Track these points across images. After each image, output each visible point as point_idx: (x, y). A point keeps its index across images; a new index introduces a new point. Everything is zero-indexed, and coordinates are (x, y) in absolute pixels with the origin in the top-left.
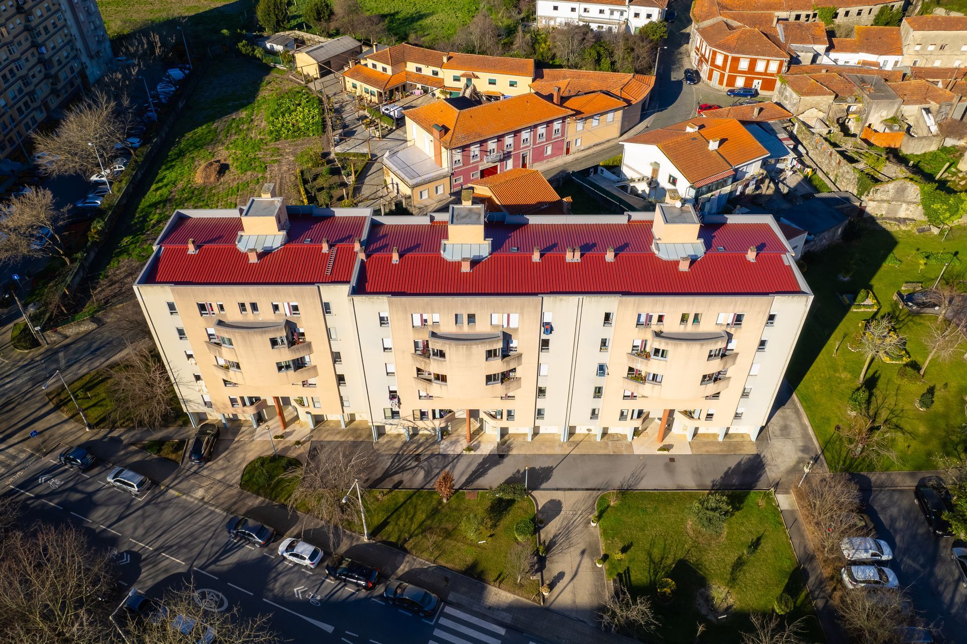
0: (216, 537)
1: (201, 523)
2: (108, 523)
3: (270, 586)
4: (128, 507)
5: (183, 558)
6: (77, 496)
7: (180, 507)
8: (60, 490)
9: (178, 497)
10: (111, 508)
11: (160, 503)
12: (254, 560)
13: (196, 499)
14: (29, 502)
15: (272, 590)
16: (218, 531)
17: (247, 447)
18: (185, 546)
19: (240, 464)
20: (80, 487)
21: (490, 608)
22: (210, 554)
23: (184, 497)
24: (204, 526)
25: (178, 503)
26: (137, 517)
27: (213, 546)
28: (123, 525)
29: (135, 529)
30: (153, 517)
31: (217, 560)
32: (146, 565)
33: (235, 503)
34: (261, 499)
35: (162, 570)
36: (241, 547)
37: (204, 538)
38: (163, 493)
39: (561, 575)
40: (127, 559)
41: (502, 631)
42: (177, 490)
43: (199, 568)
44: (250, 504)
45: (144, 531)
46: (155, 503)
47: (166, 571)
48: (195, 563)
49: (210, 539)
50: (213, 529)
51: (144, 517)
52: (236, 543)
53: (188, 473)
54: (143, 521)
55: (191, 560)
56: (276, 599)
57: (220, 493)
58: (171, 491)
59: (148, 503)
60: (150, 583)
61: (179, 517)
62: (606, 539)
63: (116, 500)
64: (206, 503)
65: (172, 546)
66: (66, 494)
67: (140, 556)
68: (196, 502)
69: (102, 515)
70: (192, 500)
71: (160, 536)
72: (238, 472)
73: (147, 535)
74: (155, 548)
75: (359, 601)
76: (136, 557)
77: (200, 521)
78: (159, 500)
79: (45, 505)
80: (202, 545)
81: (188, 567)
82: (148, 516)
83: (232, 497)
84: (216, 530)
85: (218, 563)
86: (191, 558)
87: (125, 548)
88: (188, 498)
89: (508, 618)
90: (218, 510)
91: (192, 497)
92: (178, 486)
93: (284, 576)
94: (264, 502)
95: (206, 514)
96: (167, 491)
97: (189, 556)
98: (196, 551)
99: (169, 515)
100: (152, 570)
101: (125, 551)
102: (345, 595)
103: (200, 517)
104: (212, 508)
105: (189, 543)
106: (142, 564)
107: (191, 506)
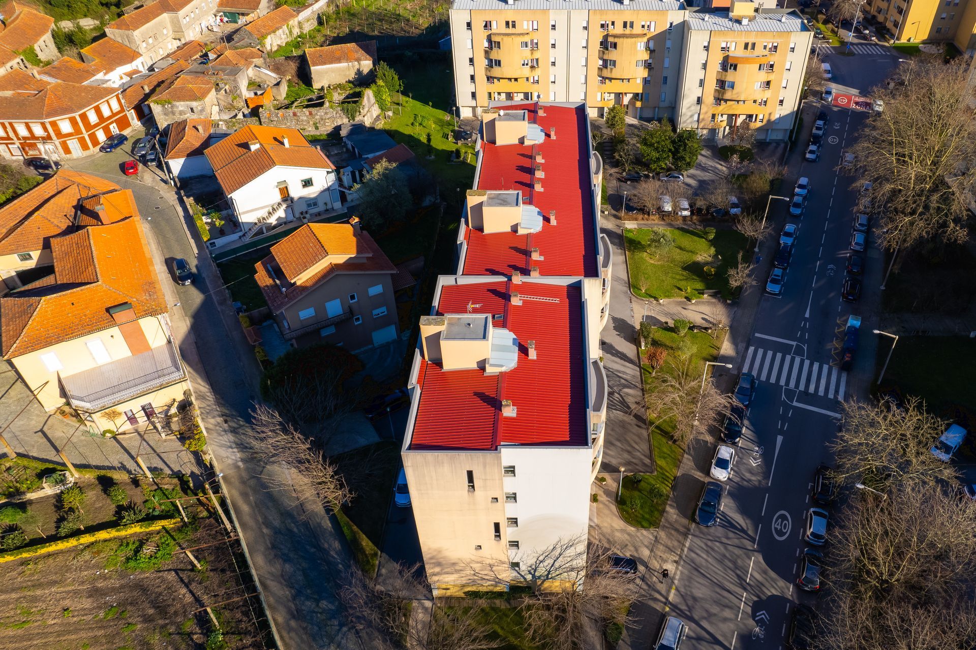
0: (719, 537)
1: (705, 556)
3: (756, 483)
4: (699, 639)
5: (748, 561)
7: (690, 582)
9: (677, 589)
11: (687, 605)
12: (734, 500)
13: (677, 568)
15: (760, 481)
16: (711, 538)
17: (607, 530)
18: (735, 563)
19: (629, 534)
21: (737, 353)
22: (738, 538)
23: (676, 582)
24: (707, 552)
25: (685, 586)
26: (710, 623)
27: (728, 538)
28: (724, 636)
29: (725, 620)
30: (707, 606)
31: (743, 530)
32: (763, 593)
33: (677, 530)
34: (668, 508)
35: (764, 576)
36: (724, 514)
37: (722, 549)
38: (674, 607)
39: (703, 319)
40: (762, 614)
41: (752, 349)
42: (669, 591)
43: (754, 543)
44: (675, 516)
45: (727, 610)
46: (689, 611)
47: (765, 572)
48: (751, 548)
49: (721, 543)
50: (709, 543)
51: (709, 616)
52: (720, 519)
53: (645, 587)
54: (715, 615)
55: (748, 553)
56: (766, 475)
57: (667, 547)
58: (670, 599)
59: (691, 619)
60: (781, 583)
61: (702, 581)
62: (673, 296)
64: (681, 557)
65: (738, 576)
67: (755, 603)
68: (680, 568)
70: (678, 573)
71: (729, 591)
72: (639, 534)
73: (730, 604)
74: (743, 591)
75: (752, 423)
76: (757, 607)
77: (702, 558)
78: (684, 607)
80: (730, 548)
81: (756, 554)
82: (707, 611)
83: (669, 536)
84: (709, 540)
85: (745, 529)
86: (745, 554)
87: (751, 622)
88: (677, 577)
89: (742, 346)
90: (687, 544)
91: (675, 574)
92: (664, 592)
93: (744, 475)
94: (671, 505)
95: (693, 555)
96: (670, 603)
97: (744, 556)
98: (737, 551)
99: (701, 591)
100: (767, 585)
101: (754, 619)
102: (749, 432)
103: (698, 560)
104: (686, 550)
105: (730, 560)
106: (764, 598)
107: (686, 572)
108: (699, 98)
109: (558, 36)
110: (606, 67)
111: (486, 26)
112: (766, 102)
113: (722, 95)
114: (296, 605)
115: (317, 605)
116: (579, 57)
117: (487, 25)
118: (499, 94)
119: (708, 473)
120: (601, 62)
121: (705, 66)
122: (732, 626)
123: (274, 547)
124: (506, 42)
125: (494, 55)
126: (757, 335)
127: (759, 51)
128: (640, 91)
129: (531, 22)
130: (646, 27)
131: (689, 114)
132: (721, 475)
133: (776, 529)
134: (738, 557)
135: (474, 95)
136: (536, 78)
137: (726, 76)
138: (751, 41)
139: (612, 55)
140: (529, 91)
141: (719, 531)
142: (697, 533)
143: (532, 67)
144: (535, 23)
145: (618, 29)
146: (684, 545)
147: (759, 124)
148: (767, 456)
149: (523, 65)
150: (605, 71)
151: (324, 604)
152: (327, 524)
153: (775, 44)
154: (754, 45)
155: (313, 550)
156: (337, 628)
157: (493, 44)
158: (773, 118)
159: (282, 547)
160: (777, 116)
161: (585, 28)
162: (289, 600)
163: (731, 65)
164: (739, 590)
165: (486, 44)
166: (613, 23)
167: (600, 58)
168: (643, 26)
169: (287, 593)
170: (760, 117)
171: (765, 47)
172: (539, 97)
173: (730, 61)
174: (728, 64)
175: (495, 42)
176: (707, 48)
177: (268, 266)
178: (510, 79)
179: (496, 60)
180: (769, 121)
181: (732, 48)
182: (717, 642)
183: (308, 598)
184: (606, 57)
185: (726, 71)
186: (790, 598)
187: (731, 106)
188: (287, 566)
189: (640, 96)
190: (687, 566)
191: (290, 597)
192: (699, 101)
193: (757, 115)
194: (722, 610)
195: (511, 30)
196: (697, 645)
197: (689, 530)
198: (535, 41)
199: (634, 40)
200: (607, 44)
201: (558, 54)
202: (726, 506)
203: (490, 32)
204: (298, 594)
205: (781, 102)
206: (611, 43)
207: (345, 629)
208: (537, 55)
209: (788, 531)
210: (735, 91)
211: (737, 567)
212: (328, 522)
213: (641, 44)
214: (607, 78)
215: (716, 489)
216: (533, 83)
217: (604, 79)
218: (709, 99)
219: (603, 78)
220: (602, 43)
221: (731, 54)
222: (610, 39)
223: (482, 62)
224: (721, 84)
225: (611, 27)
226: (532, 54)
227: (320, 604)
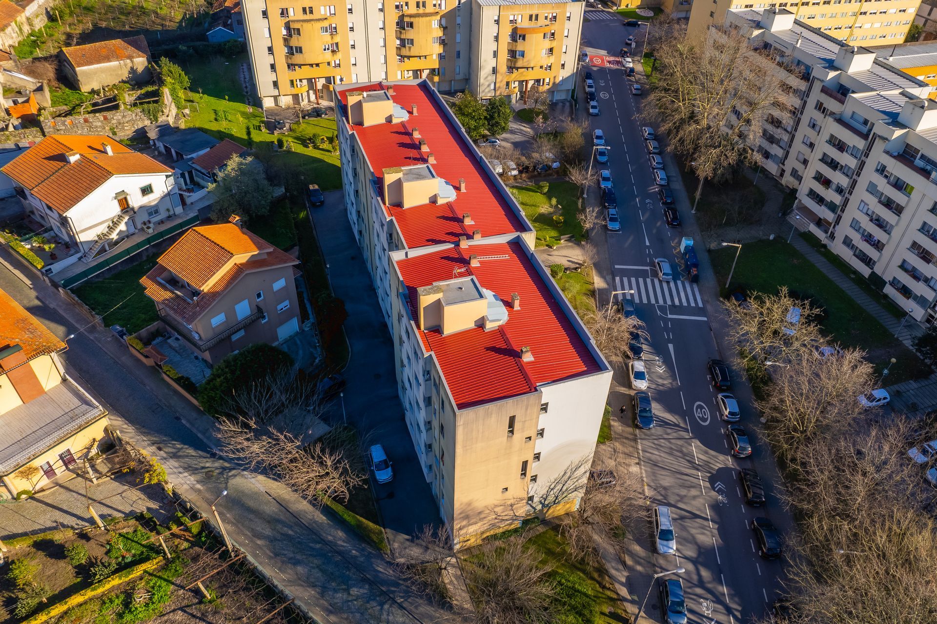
0: (661, 435)
1: (657, 453)
2: (705, 523)
3: (669, 385)
4: (682, 518)
5: (690, 448)
6: (705, 573)
7: (655, 476)
8: (709, 596)
9: (648, 485)
10: (693, 531)
11: (662, 495)
12: (660, 404)
13: (641, 468)
14: (738, 614)
15: (671, 383)
18: (681, 452)
20: (695, 577)
22: (676, 432)
23: (645, 479)
24: (657, 449)
25: (653, 481)
26: (685, 503)
27: (668, 434)
28: (699, 510)
29: (694, 497)
30: (677, 491)
31: (676, 425)
32: (712, 468)
33: (627, 438)
34: (612, 423)
35: (707, 455)
36: (658, 417)
37: (668, 443)
38: (654, 500)
40: (719, 485)
41: (617, 279)
42: (643, 489)
43: (689, 433)
44: (620, 428)
45: (692, 489)
46: (666, 499)
47: (706, 453)
48: (688, 437)
49: (664, 439)
50: (656, 442)
51: (682, 498)
52: (656, 421)
54: (685, 496)
55: (688, 441)
56: (675, 379)
57: (625, 454)
58: (647, 494)
59: (669, 505)
60: (722, 457)
61: (664, 472)
63: (684, 534)
64: (639, 458)
65: (688, 461)
66: (709, 586)
67: (709, 478)
68: (643, 467)
69: (703, 534)
70: (643, 472)
71: (687, 475)
73: (693, 484)
74: (697, 472)
75: (647, 340)
76: (712, 480)
77: (656, 455)
78: (660, 498)
79: (731, 596)
80: (673, 441)
81: (693, 440)
82: (678, 495)
83: (623, 444)
84: (654, 439)
85: (677, 423)
86: (686, 442)
87: (713, 494)
88: (644, 475)
89: (609, 278)
91: (641, 473)
92: (639, 490)
93: (658, 382)
94: (613, 420)
95: (648, 455)
96: (649, 497)
97: (686, 444)
98: (680, 442)
99: (667, 481)
100: (712, 461)
101: (715, 491)
102: (648, 347)
103: (653, 457)
104: (640, 452)
105: (677, 451)
106: (714, 472)
107: (649, 469)
108: (494, 68)
109: (356, 19)
110: (405, 46)
111: (282, 13)
112: (550, 67)
113: (515, 64)
114: (326, 600)
115: (349, 594)
116: (377, 38)
117: (284, 13)
118: (301, 80)
119: (629, 386)
120: (398, 42)
121: (497, 38)
122: (701, 500)
123: (276, 555)
124: (305, 28)
125: (294, 42)
126: (616, 267)
127: (542, 21)
128: (437, 66)
129: (328, 7)
130: (437, 6)
131: (487, 83)
132: (642, 385)
133: (699, 417)
134: (681, 446)
135: (275, 84)
136: (337, 62)
137: (516, 46)
138: (534, 12)
139: (409, 34)
140: (331, 75)
141: (659, 431)
142: (643, 436)
143: (333, 51)
144: (332, 8)
145: (413, 10)
146: (637, 449)
147: (546, 87)
148: (667, 361)
149: (325, 50)
150: (403, 49)
151: (354, 591)
152: (321, 518)
153: (554, 15)
154: (537, 16)
155: (318, 546)
156: (379, 608)
157: (291, 31)
158: (557, 81)
159: (286, 552)
160: (561, 79)
161: (381, 10)
162: (318, 599)
163: (520, 36)
164: (694, 472)
165: (284, 32)
166: (407, 4)
167: (397, 38)
168: (435, 5)
169: (313, 592)
170: (547, 80)
171: (546, 18)
172: (341, 80)
173: (519, 33)
174: (517, 35)
175: (294, 29)
176: (497, 22)
177: (159, 279)
178: (311, 65)
179: (296, 48)
180: (554, 83)
181: (519, 20)
182: (697, 516)
183: (335, 591)
184: (403, 37)
185: (516, 41)
186: (732, 467)
187: (522, 73)
188: (300, 569)
189: (437, 71)
190: (647, 464)
191: (317, 596)
192: (494, 71)
193: (544, 79)
194: (689, 490)
195: (308, 17)
196: (683, 523)
197: (636, 435)
198: (334, 25)
199: (428, 18)
200: (403, 24)
201: (357, 37)
202: (657, 409)
203: (287, 19)
204: (324, 591)
205: (563, 65)
206: (407, 23)
207: (386, 607)
208: (337, 39)
209: (708, 415)
210: (525, 60)
211: (684, 454)
212: (321, 516)
213: (435, 22)
214: (406, 56)
215: (644, 398)
216: (335, 67)
217: (402, 58)
218: (503, 68)
219: (401, 56)
220: (398, 24)
221: (518, 26)
222: (406, 19)
223: (281, 51)
224: (513, 53)
225: (405, 8)
226: (332, 38)
227: (351, 592)
